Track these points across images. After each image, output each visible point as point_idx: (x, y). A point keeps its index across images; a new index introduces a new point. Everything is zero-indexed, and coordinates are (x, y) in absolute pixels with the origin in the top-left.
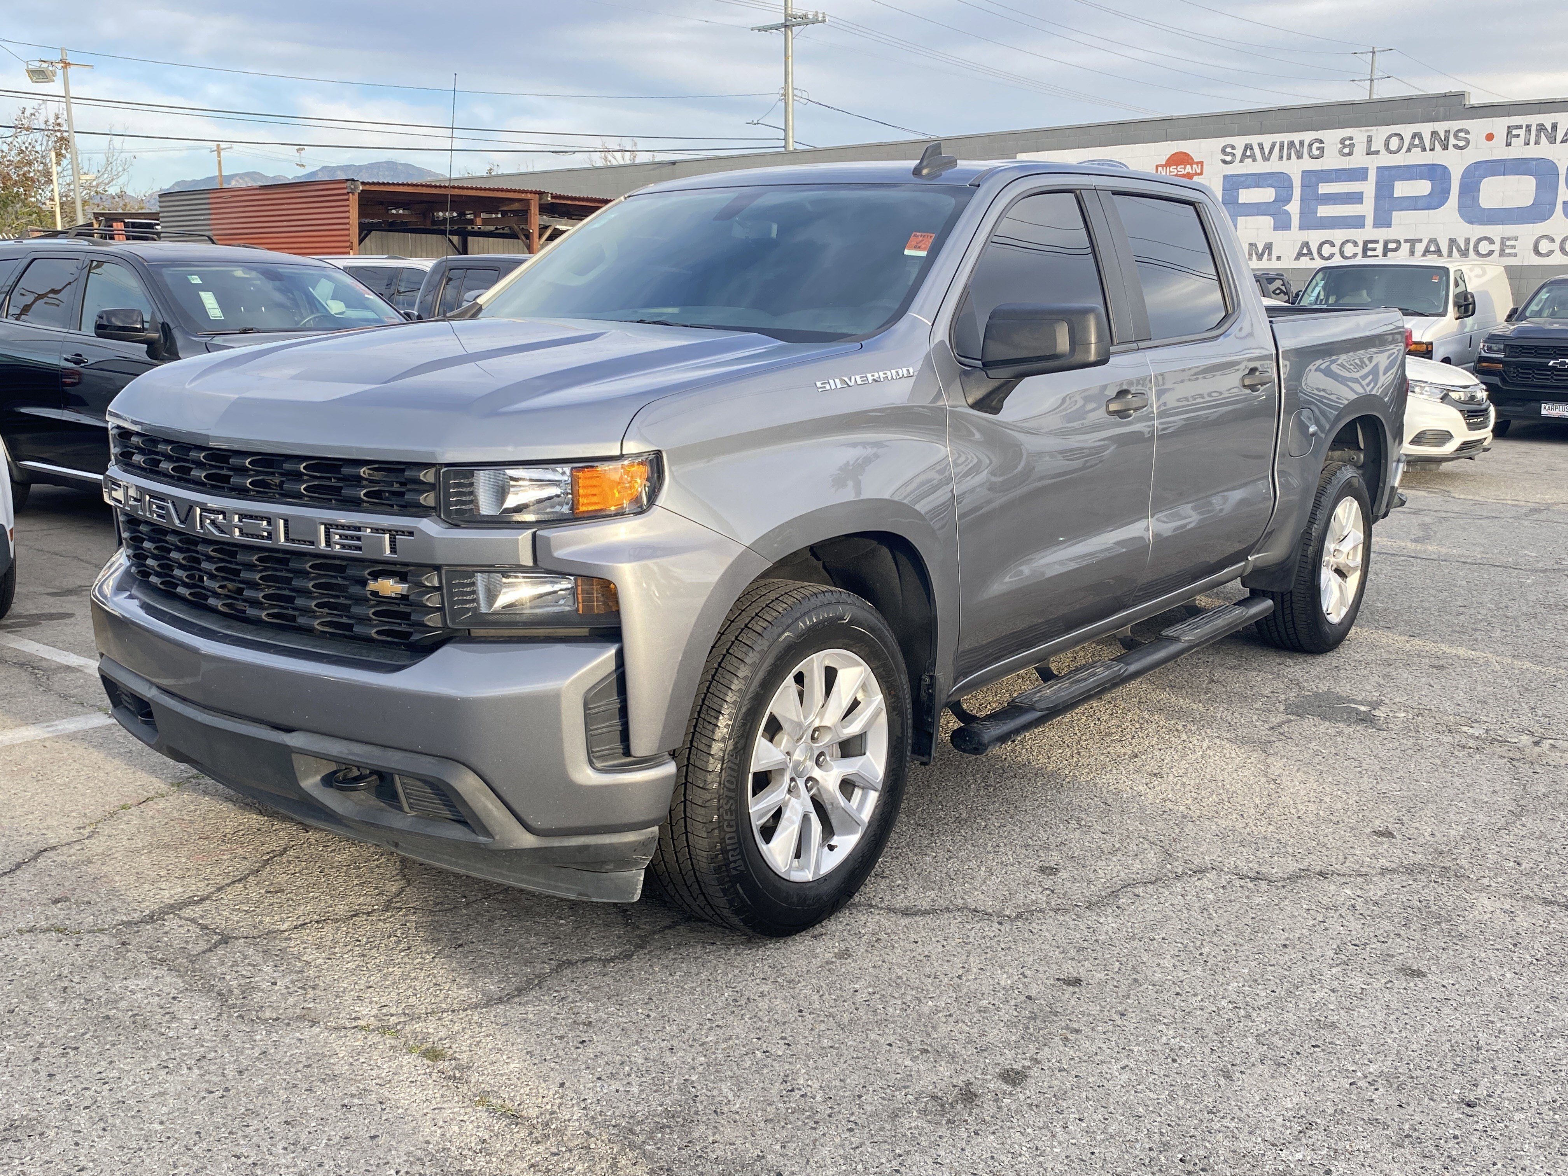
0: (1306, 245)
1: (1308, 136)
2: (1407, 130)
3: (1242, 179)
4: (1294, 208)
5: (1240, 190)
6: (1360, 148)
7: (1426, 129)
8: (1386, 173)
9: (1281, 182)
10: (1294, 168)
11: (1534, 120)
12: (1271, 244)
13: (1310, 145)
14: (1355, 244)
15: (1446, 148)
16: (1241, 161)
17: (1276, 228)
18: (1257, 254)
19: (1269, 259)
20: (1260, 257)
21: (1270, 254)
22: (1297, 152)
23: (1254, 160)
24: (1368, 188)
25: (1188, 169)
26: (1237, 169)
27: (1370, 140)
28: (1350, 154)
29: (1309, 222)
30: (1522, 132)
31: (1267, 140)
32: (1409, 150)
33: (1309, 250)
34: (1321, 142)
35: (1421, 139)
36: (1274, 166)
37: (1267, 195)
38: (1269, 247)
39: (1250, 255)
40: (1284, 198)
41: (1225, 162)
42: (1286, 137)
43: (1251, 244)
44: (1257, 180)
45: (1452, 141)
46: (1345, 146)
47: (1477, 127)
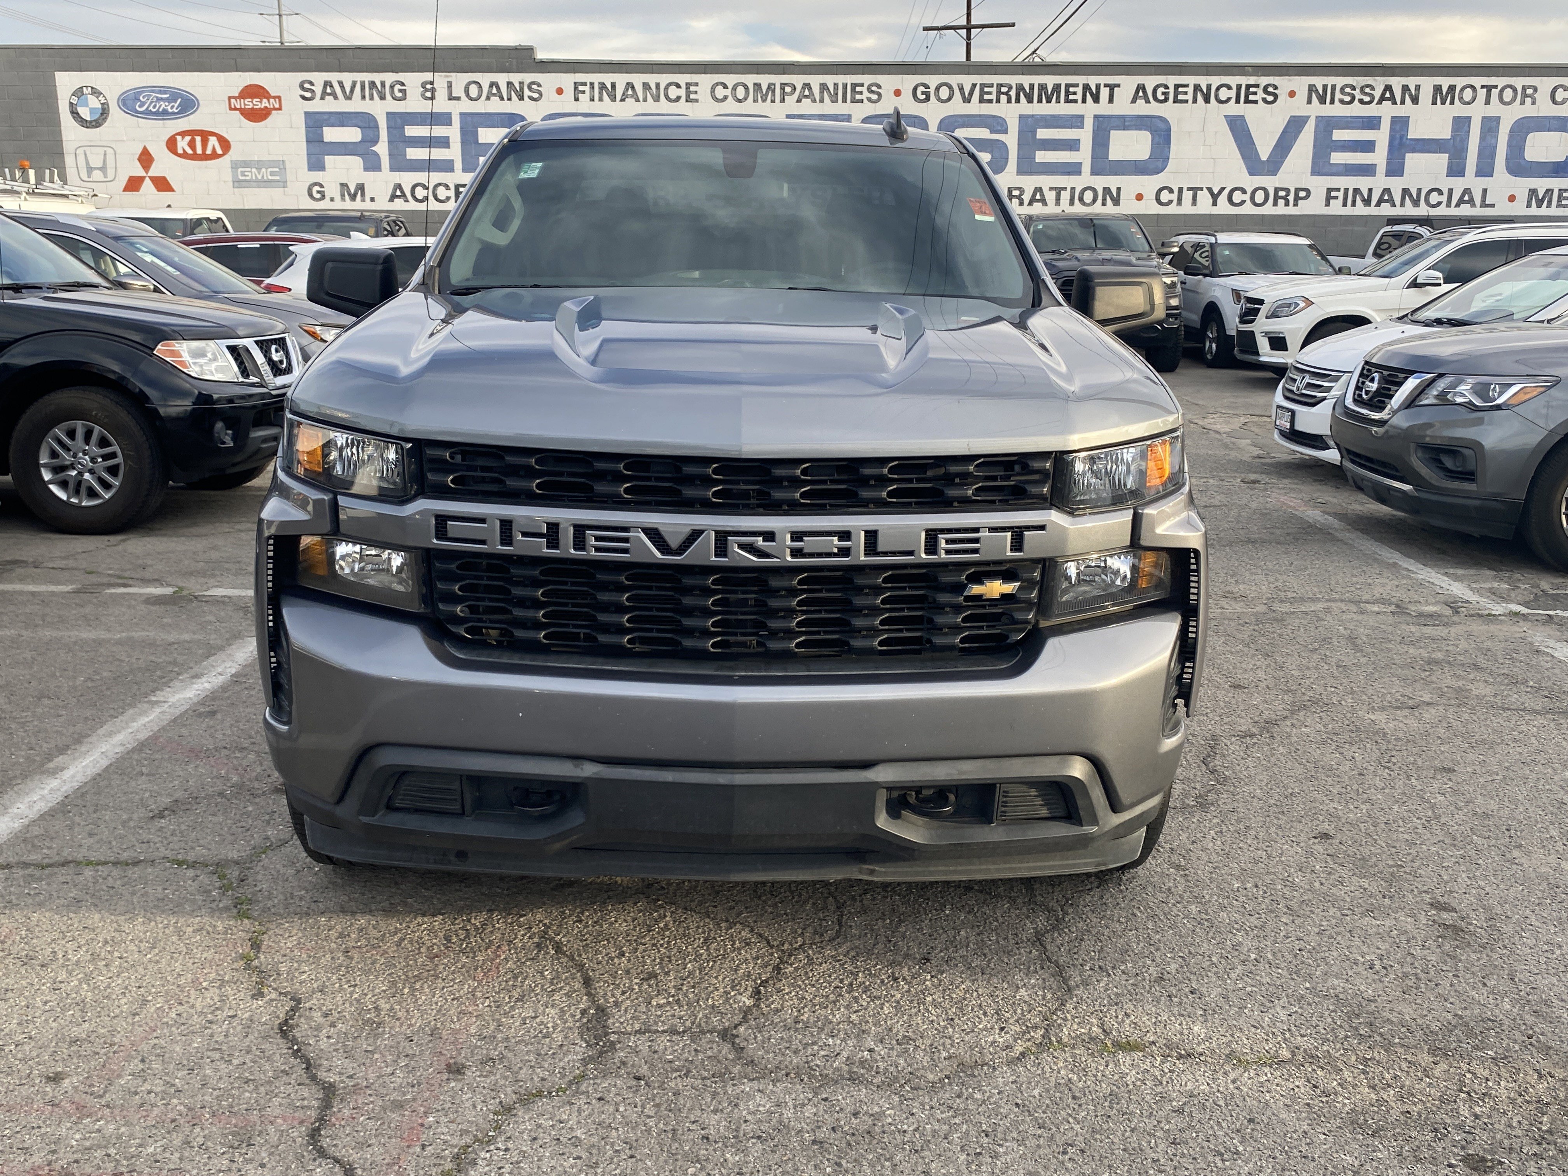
0: (399, 186)
1: (389, 78)
2: (485, 79)
3: (326, 117)
4: (382, 148)
5: (325, 129)
6: (441, 93)
7: (502, 79)
8: (469, 119)
9: (366, 122)
10: (379, 109)
11: (596, 78)
12: (363, 185)
13: (392, 87)
14: (447, 187)
15: (521, 98)
16: (322, 98)
17: (366, 169)
18: (349, 194)
19: (363, 200)
20: (353, 198)
21: (363, 195)
22: (379, 92)
23: (336, 98)
24: (453, 132)
25: (265, 103)
26: (318, 106)
27: (450, 86)
28: (404, 98)
29: (400, 164)
30: (587, 89)
31: (347, 78)
32: (488, 98)
33: (402, 191)
34: (403, 84)
35: (498, 88)
36: (357, 105)
37: (352, 134)
38: (361, 187)
39: (343, 195)
40: (371, 139)
41: (304, 98)
42: (367, 77)
43: (342, 185)
44: (342, 119)
45: (527, 93)
46: (427, 90)
47: (548, 81)
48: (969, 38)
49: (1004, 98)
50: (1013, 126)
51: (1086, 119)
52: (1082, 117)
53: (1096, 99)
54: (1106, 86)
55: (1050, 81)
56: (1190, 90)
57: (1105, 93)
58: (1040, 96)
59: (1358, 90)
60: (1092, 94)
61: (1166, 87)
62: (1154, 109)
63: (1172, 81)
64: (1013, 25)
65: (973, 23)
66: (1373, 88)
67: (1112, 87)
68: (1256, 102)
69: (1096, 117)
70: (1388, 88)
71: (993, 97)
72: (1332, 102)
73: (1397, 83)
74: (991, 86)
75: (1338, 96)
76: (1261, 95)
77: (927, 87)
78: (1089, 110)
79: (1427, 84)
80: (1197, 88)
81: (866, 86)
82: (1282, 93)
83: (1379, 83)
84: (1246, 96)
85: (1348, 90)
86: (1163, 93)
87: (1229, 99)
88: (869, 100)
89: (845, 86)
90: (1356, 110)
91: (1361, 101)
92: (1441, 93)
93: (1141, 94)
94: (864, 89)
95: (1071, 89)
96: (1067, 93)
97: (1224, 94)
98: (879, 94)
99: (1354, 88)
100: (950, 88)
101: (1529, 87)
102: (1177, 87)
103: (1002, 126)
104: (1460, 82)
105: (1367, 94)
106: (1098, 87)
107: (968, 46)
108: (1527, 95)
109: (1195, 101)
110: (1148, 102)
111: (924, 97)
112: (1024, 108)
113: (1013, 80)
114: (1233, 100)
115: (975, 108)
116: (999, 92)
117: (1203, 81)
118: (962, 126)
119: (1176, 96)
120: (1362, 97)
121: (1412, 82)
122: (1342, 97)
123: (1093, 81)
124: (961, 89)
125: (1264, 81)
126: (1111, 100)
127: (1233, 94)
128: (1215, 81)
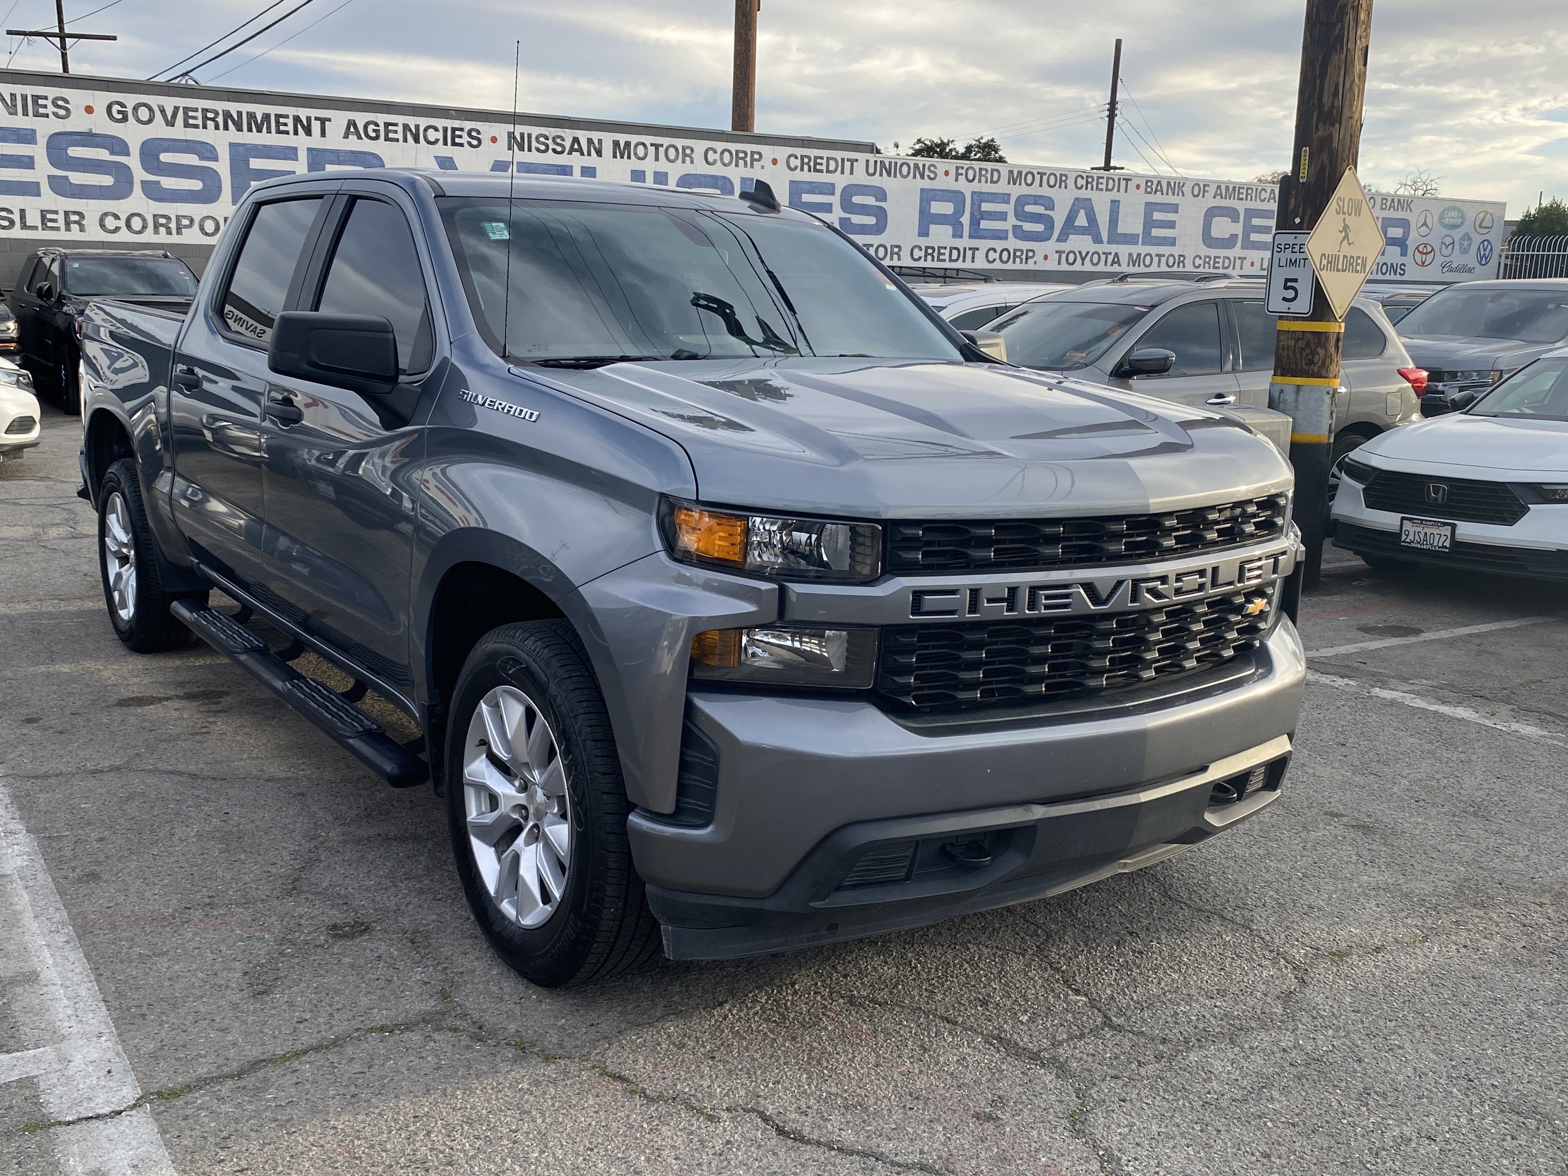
48: (63, 47)
49: (210, 124)
50: (224, 154)
51: (299, 152)
52: (295, 149)
53: (308, 132)
54: (316, 119)
55: (259, 110)
56: (400, 129)
57: (316, 126)
58: (249, 125)
59: (551, 140)
60: (303, 126)
61: (377, 125)
62: (366, 145)
63: (381, 118)
64: (114, 38)
65: (57, 30)
66: (563, 140)
67: (323, 121)
68: (462, 145)
69: (310, 150)
70: (576, 140)
71: (199, 122)
72: (530, 150)
73: (583, 136)
74: (196, 110)
75: (534, 144)
76: (465, 139)
77: (122, 105)
78: (302, 142)
79: (608, 138)
80: (406, 127)
81: (50, 99)
82: (485, 137)
83: (568, 135)
84: (452, 138)
85: (542, 139)
86: (374, 131)
87: (437, 141)
88: (56, 115)
89: (24, 98)
90: (550, 158)
91: (554, 151)
92: (619, 148)
93: (352, 129)
94: (48, 103)
95: (282, 120)
96: (278, 123)
97: (432, 135)
98: (67, 109)
99: (547, 139)
100: (150, 109)
101: (688, 147)
102: (387, 125)
103: (211, 153)
104: (634, 139)
105: (558, 144)
106: (309, 119)
107: (64, 56)
108: (686, 154)
109: (405, 140)
110: (360, 138)
111: (120, 116)
112: (233, 135)
113: (220, 106)
114: (441, 142)
115: (179, 132)
116: (205, 118)
117: (412, 121)
118: (168, 151)
119: (386, 135)
120: (555, 147)
121: (595, 136)
122: (538, 145)
123: (303, 113)
124: (163, 111)
125: (468, 125)
126: (323, 134)
127: (440, 135)
128: (423, 122)
